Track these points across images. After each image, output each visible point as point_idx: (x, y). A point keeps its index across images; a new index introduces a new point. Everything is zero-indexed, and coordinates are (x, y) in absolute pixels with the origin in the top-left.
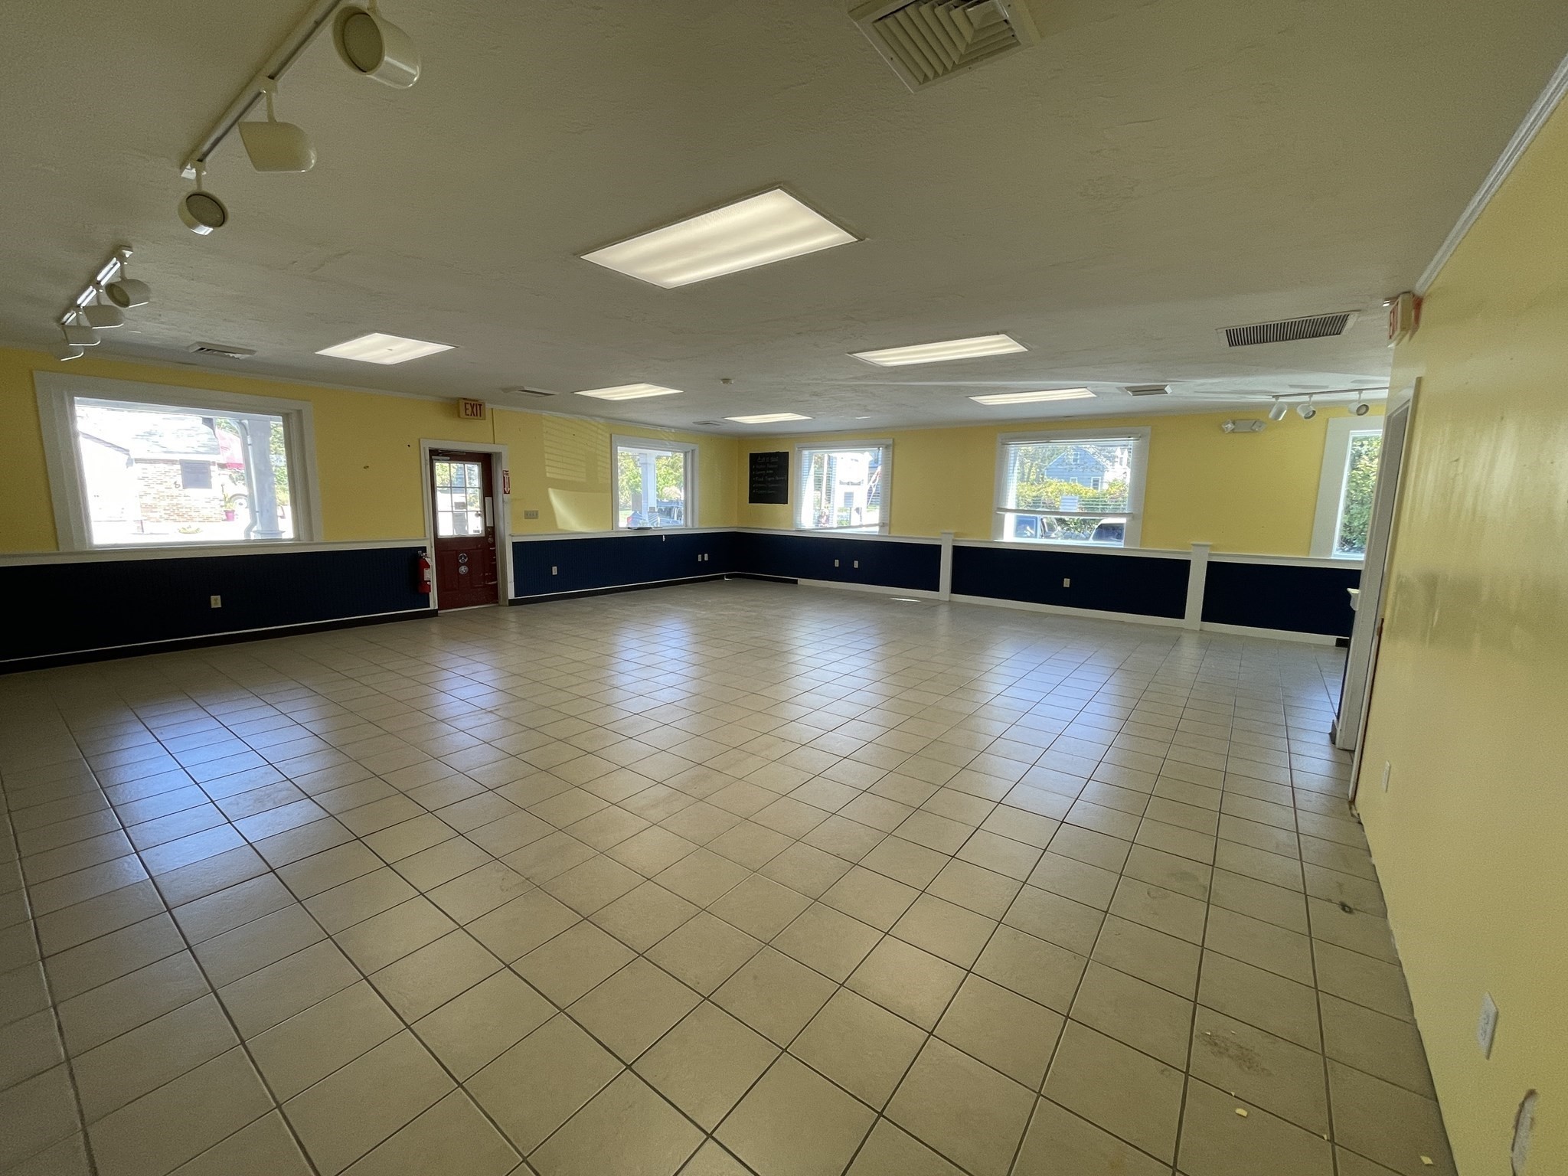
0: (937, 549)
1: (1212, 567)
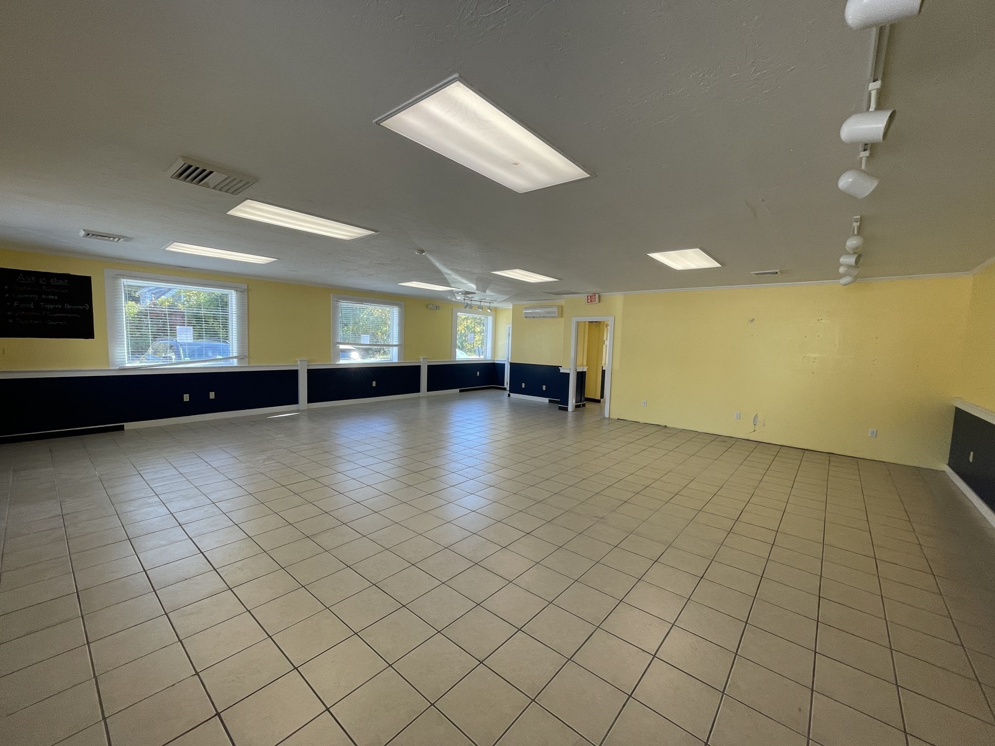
0: (294, 374)
1: (430, 368)
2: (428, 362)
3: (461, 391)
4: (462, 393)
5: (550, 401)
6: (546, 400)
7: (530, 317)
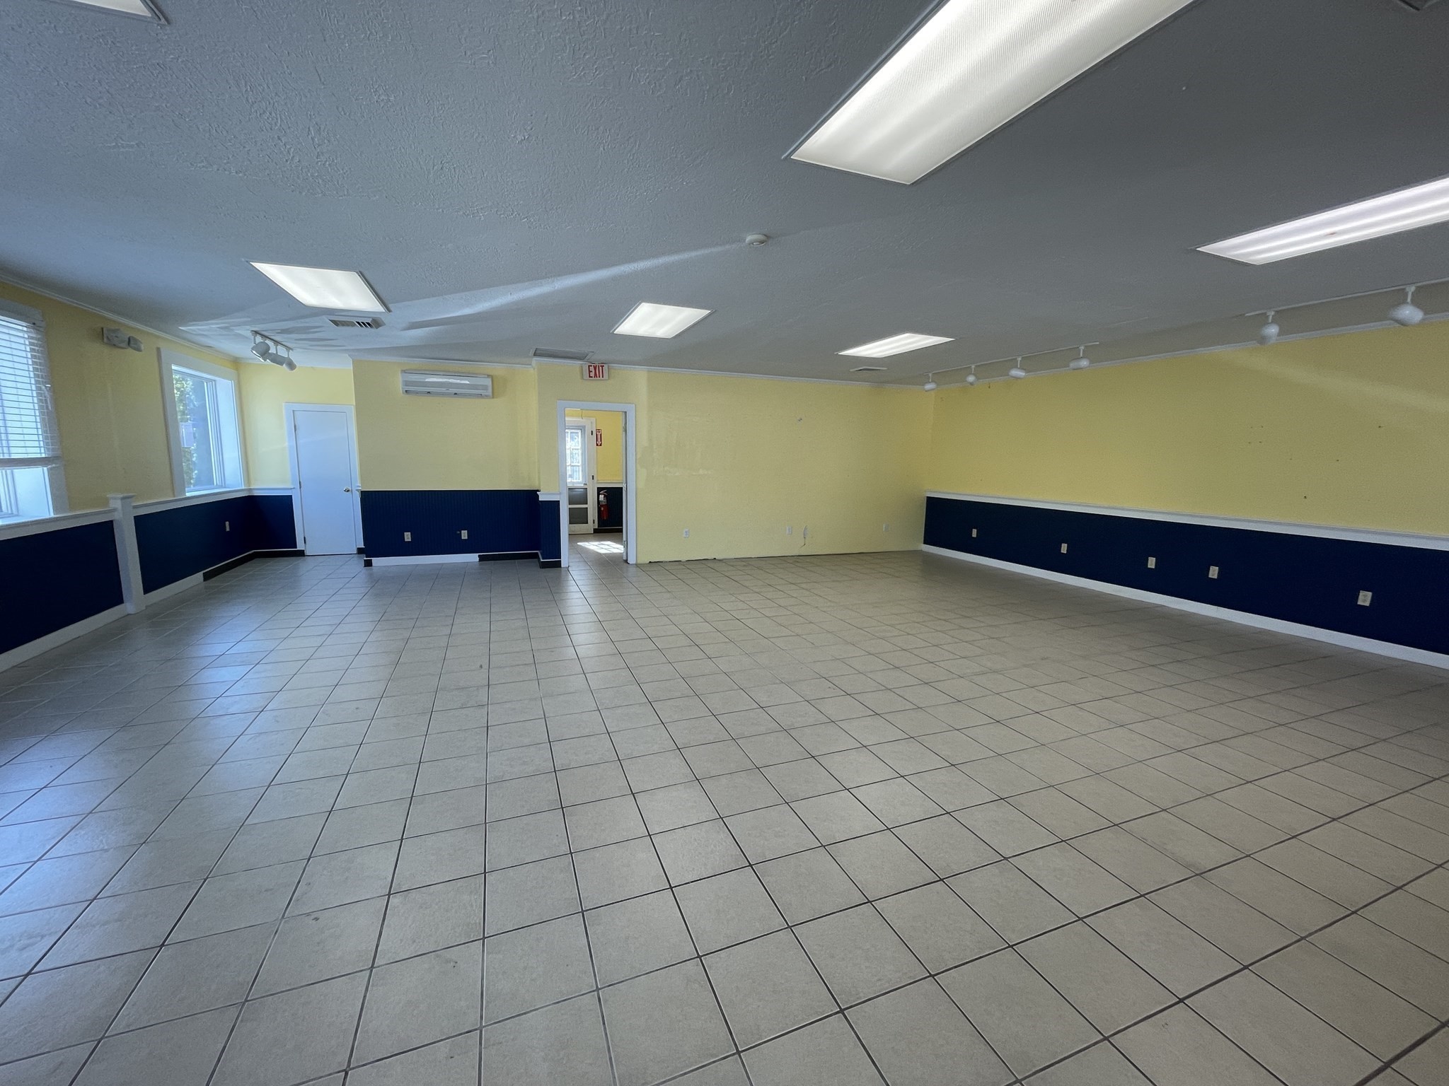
1: (140, 523)
2: (135, 507)
3: (207, 577)
4: (213, 582)
5: (482, 558)
6: (473, 558)
7: (417, 393)
